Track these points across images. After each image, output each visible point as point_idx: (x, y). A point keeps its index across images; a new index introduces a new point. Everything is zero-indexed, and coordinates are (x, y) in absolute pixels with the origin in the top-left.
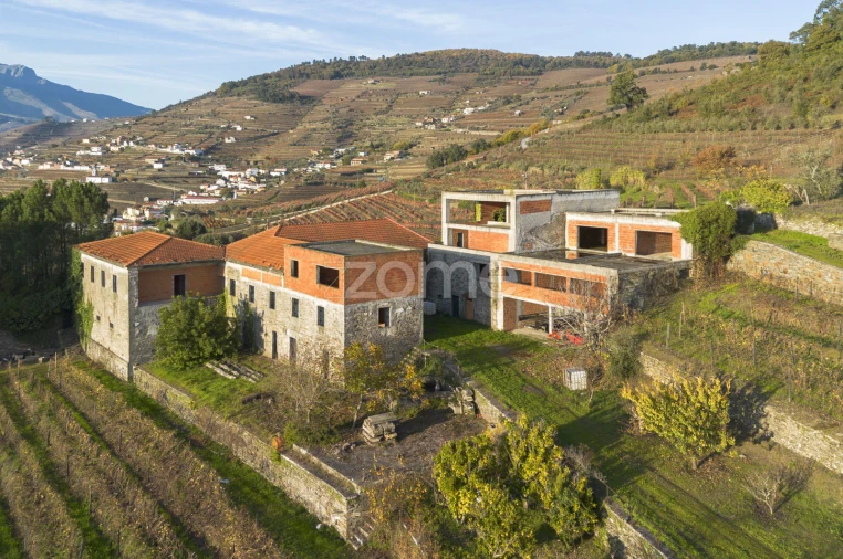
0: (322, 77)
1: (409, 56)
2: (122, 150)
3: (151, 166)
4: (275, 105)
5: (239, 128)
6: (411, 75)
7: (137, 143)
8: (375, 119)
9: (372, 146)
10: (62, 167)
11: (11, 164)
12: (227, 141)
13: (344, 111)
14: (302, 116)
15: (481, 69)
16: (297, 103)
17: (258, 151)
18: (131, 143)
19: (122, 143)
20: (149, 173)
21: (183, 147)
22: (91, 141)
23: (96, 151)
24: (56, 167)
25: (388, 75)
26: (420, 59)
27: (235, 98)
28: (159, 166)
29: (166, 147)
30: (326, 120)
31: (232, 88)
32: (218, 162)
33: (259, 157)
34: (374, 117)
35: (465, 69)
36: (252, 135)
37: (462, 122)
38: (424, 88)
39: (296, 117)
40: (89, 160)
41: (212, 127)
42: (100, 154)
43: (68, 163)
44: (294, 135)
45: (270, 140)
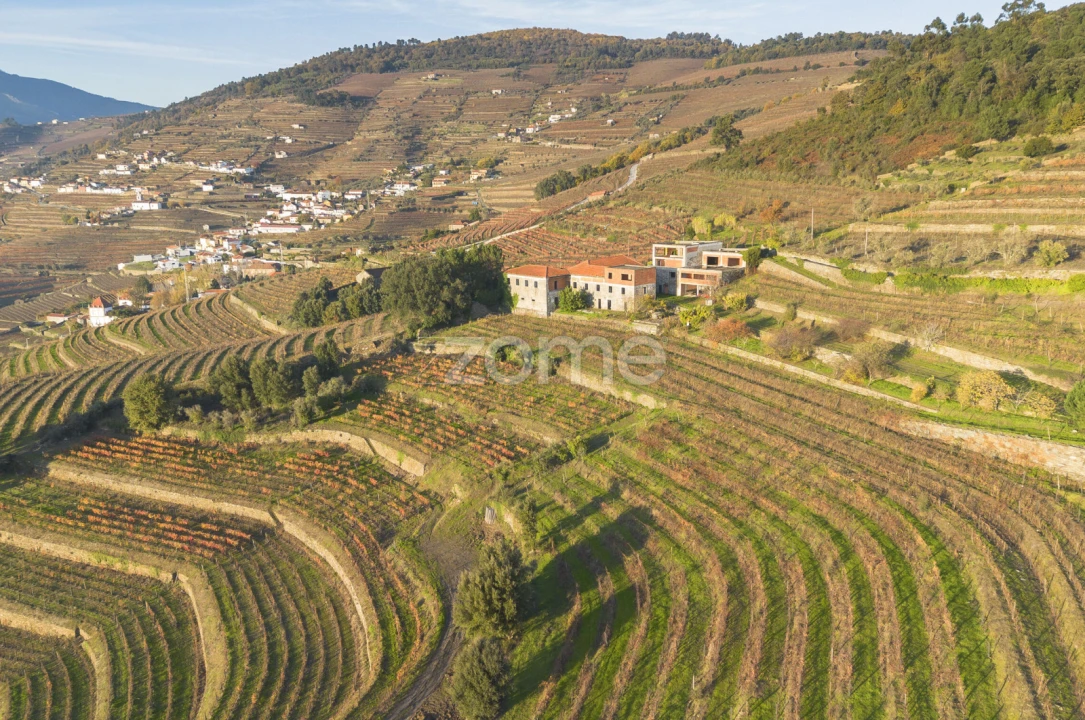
0: (370, 70)
1: (472, 39)
2: (153, 167)
3: (199, 189)
4: (323, 109)
5: (289, 141)
6: (478, 67)
7: (170, 159)
8: (444, 127)
9: (452, 162)
10: (89, 190)
11: (19, 186)
12: (278, 156)
13: (406, 116)
14: (357, 123)
15: (561, 58)
16: (350, 106)
17: (315, 167)
18: (163, 160)
19: (150, 159)
20: (199, 197)
21: (230, 165)
22: (108, 156)
23: (122, 170)
24: (81, 190)
25: (450, 66)
26: (485, 44)
27: (270, 99)
28: (208, 188)
29: (209, 165)
30: (388, 128)
31: (263, 86)
32: (273, 181)
33: (318, 175)
34: (442, 123)
35: (541, 59)
36: (305, 149)
37: (549, 132)
38: (496, 85)
39: (351, 125)
40: (118, 181)
41: (256, 139)
42: (128, 173)
43: (94, 185)
44: (353, 147)
45: (327, 154)
